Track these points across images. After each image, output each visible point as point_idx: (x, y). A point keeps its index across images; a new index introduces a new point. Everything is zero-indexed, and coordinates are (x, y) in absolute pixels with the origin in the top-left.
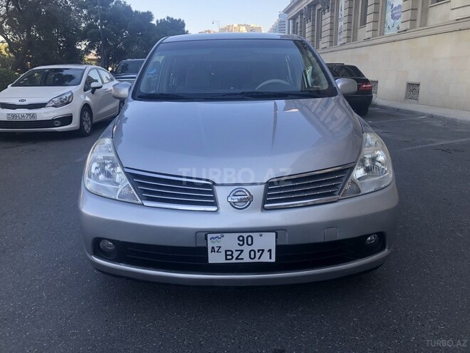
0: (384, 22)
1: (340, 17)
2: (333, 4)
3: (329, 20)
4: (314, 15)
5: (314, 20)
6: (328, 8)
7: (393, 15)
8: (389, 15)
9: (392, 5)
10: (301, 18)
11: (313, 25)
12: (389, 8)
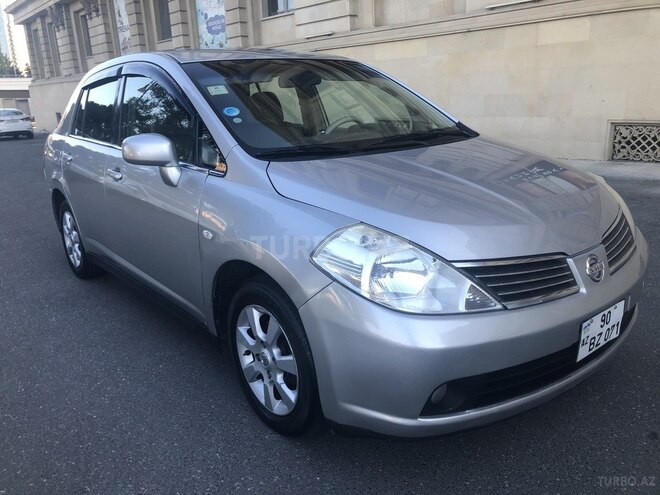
0: (198, 37)
1: (119, 25)
2: (104, 5)
3: (101, 29)
4: (68, 19)
5: (70, 27)
6: (97, 11)
7: (210, 30)
8: (203, 28)
9: (206, 16)
10: (43, 23)
11: (71, 35)
12: (201, 18)
